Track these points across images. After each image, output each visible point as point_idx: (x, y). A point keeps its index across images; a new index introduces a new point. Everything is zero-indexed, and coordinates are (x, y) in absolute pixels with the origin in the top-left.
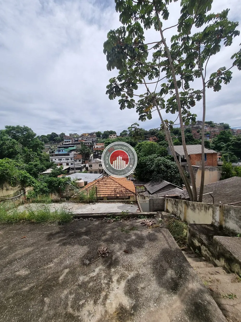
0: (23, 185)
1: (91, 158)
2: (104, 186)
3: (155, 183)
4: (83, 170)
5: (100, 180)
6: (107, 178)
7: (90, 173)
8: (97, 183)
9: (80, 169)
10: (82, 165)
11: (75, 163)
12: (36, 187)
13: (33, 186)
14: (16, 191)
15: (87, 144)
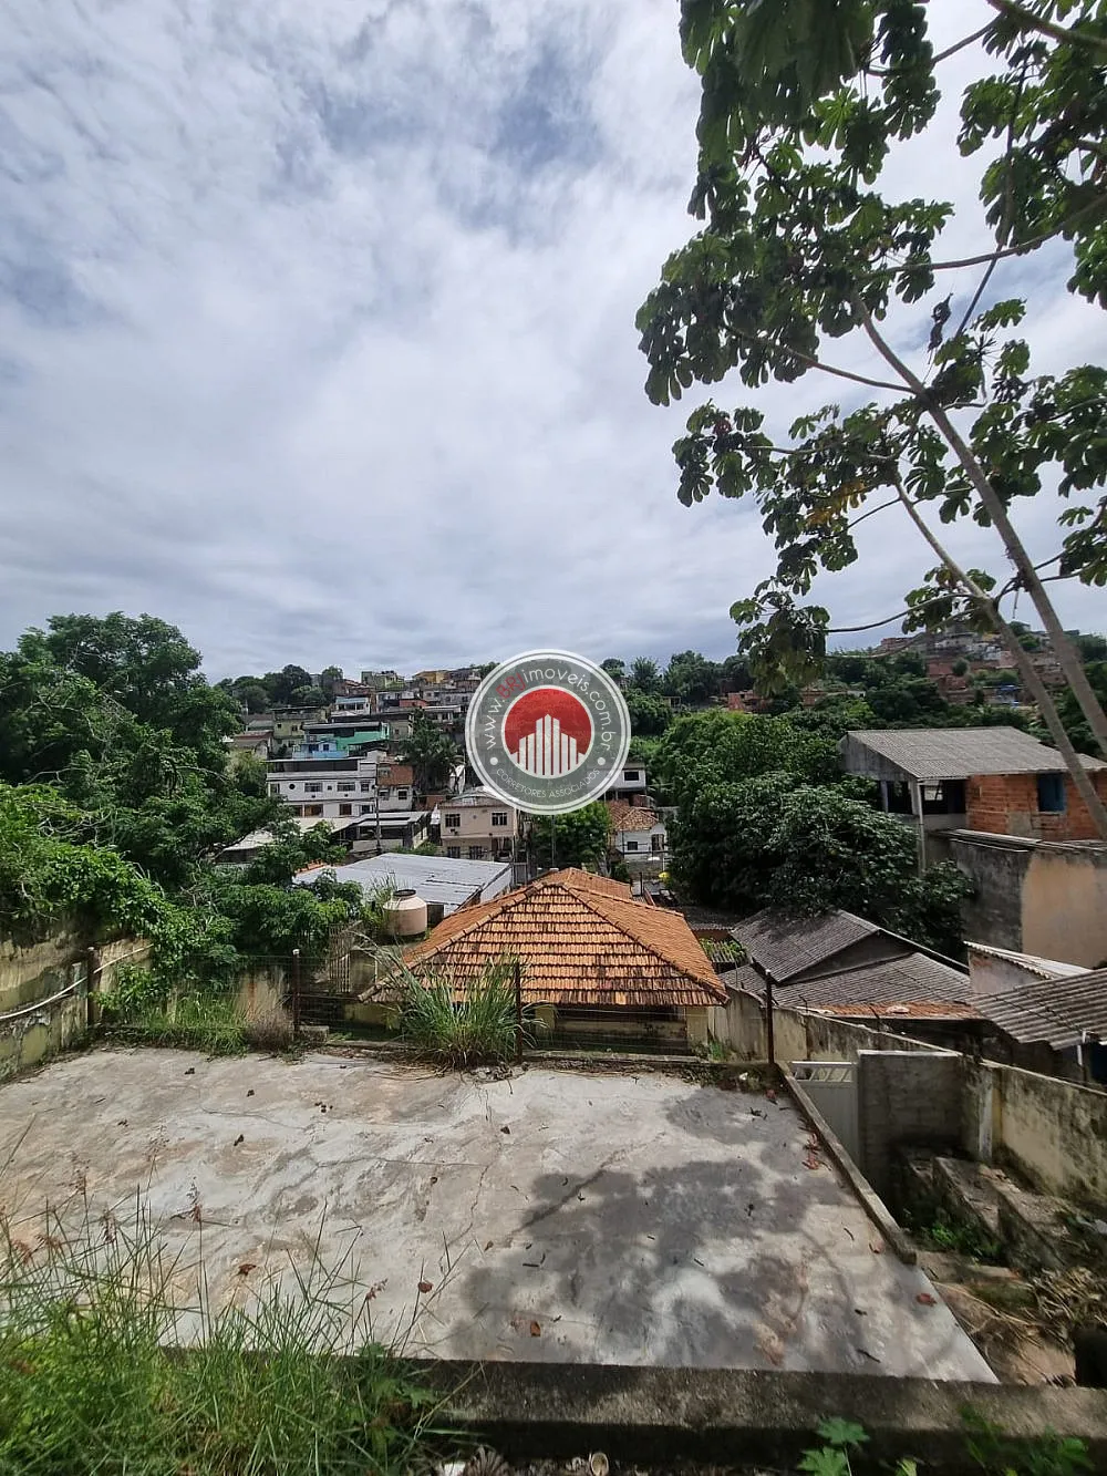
0: (91, 933)
1: (456, 783)
2: (536, 938)
3: (791, 923)
4: (417, 842)
5: (517, 904)
6: (552, 895)
7: (449, 856)
8: (499, 919)
9: (404, 833)
10: (415, 816)
11: (383, 805)
12: (164, 945)
13: (147, 934)
14: (40, 968)
15: (440, 718)
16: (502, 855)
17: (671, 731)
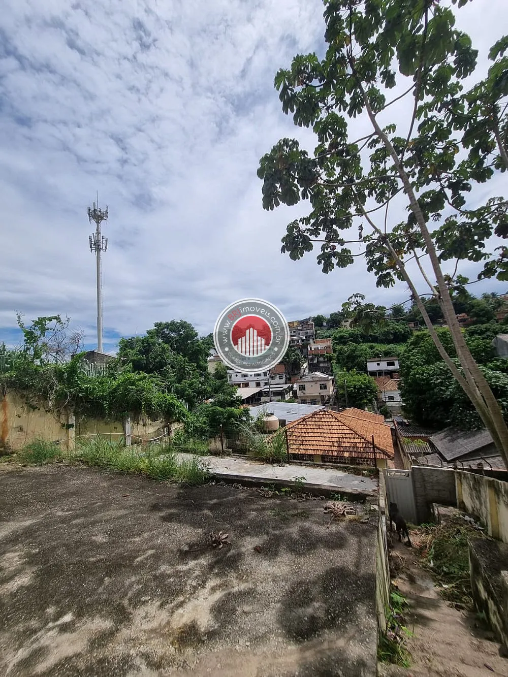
0: (169, 420)
1: (304, 371)
2: (316, 431)
3: (460, 434)
4: (287, 397)
5: (309, 418)
6: (323, 414)
7: (302, 403)
8: (302, 423)
9: (281, 394)
10: (286, 386)
11: (271, 381)
12: (188, 425)
13: (183, 422)
14: (156, 428)
15: (296, 342)
16: (326, 403)
17: (412, 339)
